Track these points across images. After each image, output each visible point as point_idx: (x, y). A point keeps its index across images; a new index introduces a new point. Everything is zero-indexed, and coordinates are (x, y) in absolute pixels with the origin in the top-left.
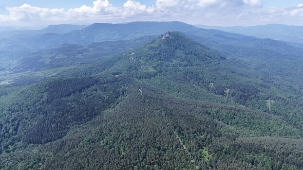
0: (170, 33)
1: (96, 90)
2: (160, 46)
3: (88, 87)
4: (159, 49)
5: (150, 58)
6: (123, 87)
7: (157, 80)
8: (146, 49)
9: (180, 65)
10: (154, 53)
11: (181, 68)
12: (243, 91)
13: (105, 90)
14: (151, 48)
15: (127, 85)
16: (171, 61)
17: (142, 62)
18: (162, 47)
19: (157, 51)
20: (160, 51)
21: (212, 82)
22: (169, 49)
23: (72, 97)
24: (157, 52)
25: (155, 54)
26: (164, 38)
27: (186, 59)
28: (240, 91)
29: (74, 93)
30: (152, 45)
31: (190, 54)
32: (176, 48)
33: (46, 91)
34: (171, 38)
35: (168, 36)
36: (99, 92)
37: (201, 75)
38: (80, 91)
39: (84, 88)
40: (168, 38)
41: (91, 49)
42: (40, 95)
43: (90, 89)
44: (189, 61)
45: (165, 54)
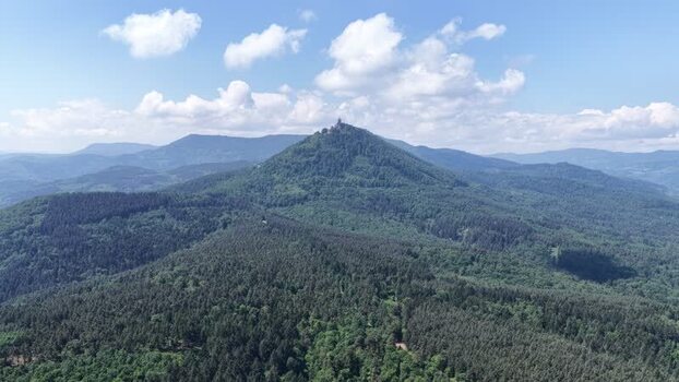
1: (163, 217)
2: (319, 146)
3: (145, 209)
4: (317, 153)
5: (296, 171)
6: (226, 216)
7: (308, 210)
8: (290, 153)
9: (362, 185)
10: (305, 160)
11: (364, 191)
12: (499, 228)
13: (183, 217)
14: (298, 152)
15: (237, 213)
16: (342, 177)
17: (277, 178)
18: (324, 149)
19: (312, 156)
20: (319, 156)
21: (431, 216)
23: (103, 224)
24: (314, 158)
25: (307, 162)
26: (328, 132)
27: (375, 174)
28: (493, 229)
29: (109, 217)
31: (385, 165)
32: (355, 154)
33: (42, 212)
34: (343, 133)
35: (338, 128)
36: (169, 220)
37: (407, 205)
38: (125, 215)
39: (134, 211)
40: (338, 131)
41: (174, 176)
42: (26, 218)
43: (149, 214)
44: (382, 178)
45: (329, 162)
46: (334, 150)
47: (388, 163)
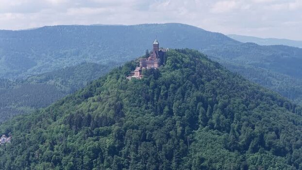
0: (162, 56)
2: (119, 110)
4: (115, 128)
8: (58, 125)
10: (91, 143)
14: (77, 123)
18: (131, 116)
19: (105, 134)
20: (120, 136)
22: (160, 125)
24: (108, 141)
25: (97, 152)
26: (137, 75)
30: (84, 106)
31: (255, 150)
32: (193, 123)
34: (167, 75)
35: (156, 66)
40: (156, 74)
45: (142, 150)
46: (150, 119)
47: (261, 144)
